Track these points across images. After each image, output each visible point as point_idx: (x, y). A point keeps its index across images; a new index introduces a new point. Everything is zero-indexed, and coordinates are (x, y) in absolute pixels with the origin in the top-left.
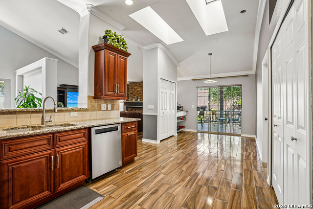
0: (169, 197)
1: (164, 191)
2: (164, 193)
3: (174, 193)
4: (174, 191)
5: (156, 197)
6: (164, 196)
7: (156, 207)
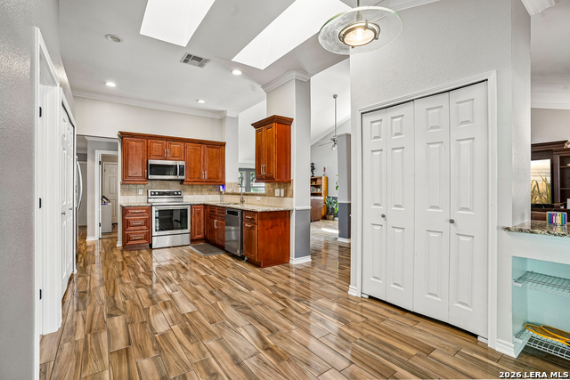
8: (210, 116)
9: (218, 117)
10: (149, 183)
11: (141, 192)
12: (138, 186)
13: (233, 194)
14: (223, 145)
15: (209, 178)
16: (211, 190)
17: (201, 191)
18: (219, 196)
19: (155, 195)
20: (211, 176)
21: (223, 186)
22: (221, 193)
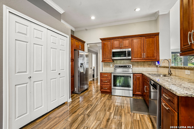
0: (98, 118)
1: (103, 121)
2: (102, 120)
3: (96, 121)
4: (96, 123)
5: (106, 118)
6: (102, 119)
7: (103, 113)
8: (149, 19)
9: (154, 19)
10: (115, 62)
11: (111, 66)
12: (110, 63)
13: (164, 67)
14: (157, 35)
15: (148, 57)
16: (150, 65)
17: (144, 65)
18: (156, 68)
19: (117, 67)
20: (149, 55)
21: (158, 62)
22: (157, 66)
